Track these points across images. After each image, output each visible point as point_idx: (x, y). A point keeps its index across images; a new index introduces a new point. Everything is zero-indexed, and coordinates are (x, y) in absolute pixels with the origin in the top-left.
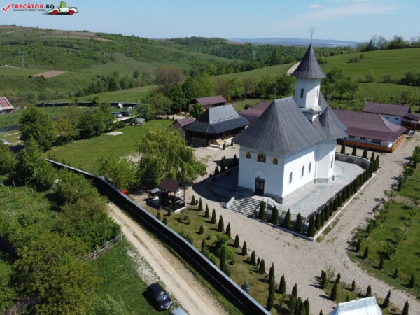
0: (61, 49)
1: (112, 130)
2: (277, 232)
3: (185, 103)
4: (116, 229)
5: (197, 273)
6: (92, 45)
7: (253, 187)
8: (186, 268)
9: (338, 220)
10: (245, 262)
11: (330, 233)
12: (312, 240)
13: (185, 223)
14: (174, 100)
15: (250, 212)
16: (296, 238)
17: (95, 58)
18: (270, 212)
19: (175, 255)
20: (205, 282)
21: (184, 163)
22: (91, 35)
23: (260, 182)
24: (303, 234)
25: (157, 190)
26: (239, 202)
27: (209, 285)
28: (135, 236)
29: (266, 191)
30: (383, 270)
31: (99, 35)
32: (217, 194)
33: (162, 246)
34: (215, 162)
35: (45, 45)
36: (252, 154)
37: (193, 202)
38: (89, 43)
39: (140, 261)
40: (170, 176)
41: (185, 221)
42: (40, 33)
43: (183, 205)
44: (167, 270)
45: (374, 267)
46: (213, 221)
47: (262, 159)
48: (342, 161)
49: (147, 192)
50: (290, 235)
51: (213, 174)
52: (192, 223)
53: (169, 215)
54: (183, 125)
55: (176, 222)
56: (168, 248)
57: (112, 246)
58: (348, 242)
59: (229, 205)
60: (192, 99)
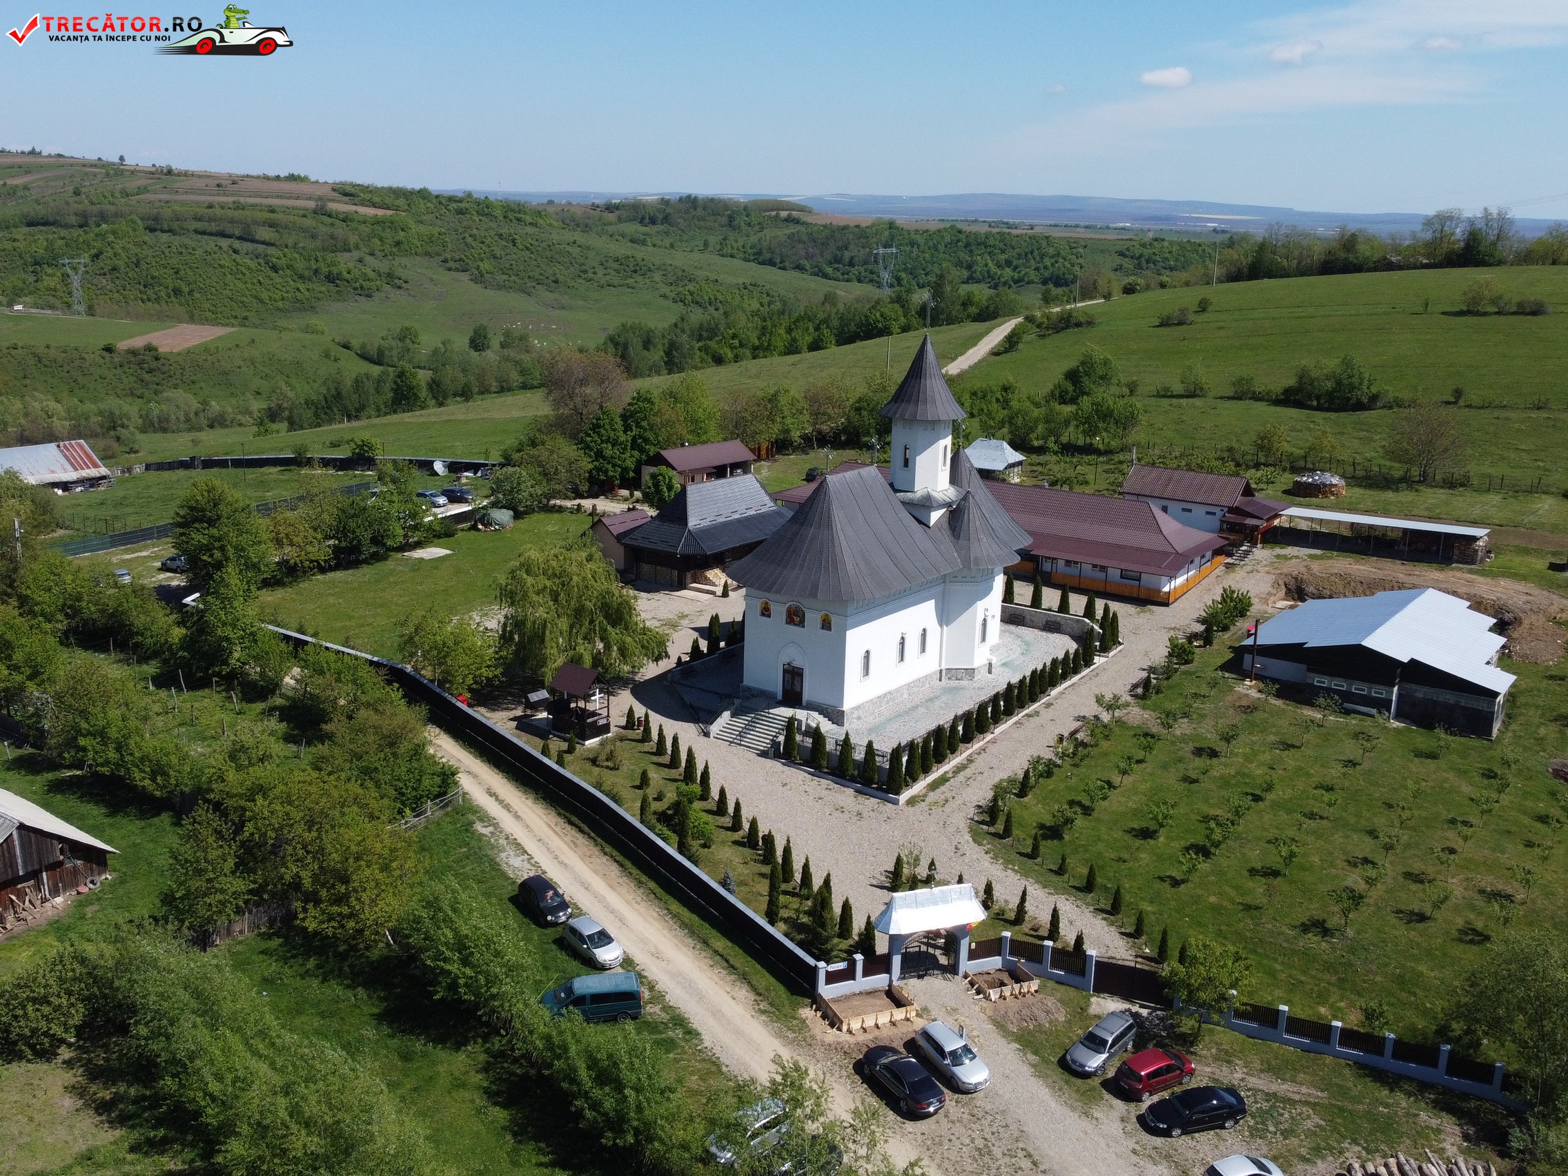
0: (210, 243)
1: (418, 545)
2: (822, 787)
3: (630, 463)
4: (447, 777)
5: (628, 864)
6: (323, 230)
7: (776, 685)
8: (605, 854)
9: (970, 760)
10: (736, 843)
11: (942, 788)
12: (896, 802)
13: (607, 767)
14: (599, 455)
15: (764, 744)
16: (861, 798)
17: (331, 279)
18: (809, 742)
19: (581, 831)
20: (644, 878)
21: (609, 627)
22: (319, 192)
23: (793, 675)
24: (879, 789)
25: (542, 694)
26: (741, 722)
27: (652, 885)
28: (492, 794)
29: (806, 696)
30: (1039, 860)
31: (348, 192)
32: (691, 706)
33: (553, 813)
34: (695, 629)
35: (152, 230)
36: (773, 608)
37: (631, 723)
38: (309, 222)
39: (503, 842)
40: (576, 661)
41: (609, 764)
42: (132, 185)
43: (606, 729)
44: (562, 858)
45: (1021, 854)
46: (674, 763)
47: (797, 619)
48: (1032, 626)
49: (520, 703)
50: (850, 791)
51: (686, 658)
52: (624, 769)
53: (570, 750)
54: (616, 530)
55: (588, 765)
56: (566, 817)
57: (439, 814)
58: (979, 807)
59: (715, 728)
60: (652, 450)
